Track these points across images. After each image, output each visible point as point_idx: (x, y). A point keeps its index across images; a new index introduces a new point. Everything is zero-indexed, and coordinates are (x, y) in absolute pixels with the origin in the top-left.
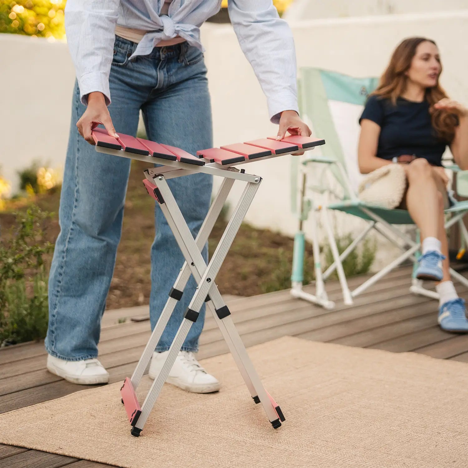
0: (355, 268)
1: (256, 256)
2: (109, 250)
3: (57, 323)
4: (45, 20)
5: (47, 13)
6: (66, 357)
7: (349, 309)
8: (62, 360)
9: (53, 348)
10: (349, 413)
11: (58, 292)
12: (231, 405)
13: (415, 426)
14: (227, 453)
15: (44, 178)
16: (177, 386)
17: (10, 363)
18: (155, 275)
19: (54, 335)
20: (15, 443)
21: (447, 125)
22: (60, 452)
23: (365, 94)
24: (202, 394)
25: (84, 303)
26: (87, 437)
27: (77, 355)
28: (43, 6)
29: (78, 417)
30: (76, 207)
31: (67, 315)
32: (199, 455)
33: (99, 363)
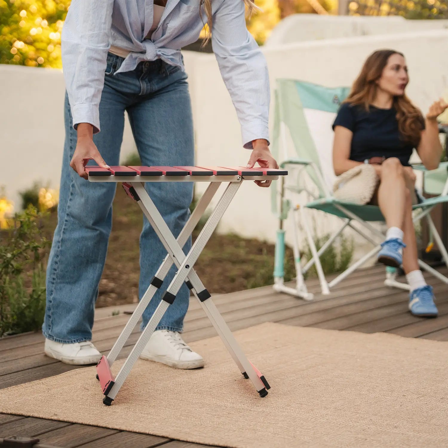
0: (334, 267)
1: (244, 262)
2: (102, 239)
3: (53, 309)
4: (44, 54)
5: (46, 48)
6: (62, 340)
7: (327, 299)
8: (58, 343)
9: (50, 332)
10: (323, 382)
11: (54, 279)
12: (214, 378)
13: (383, 391)
14: (209, 415)
15: (45, 197)
16: (165, 363)
17: (11, 349)
18: (144, 261)
19: (51, 319)
20: (13, 412)
21: (412, 130)
22: (55, 418)
23: (338, 103)
24: (188, 370)
25: (79, 289)
26: (80, 406)
27: (73, 338)
28: (42, 41)
29: (72, 390)
30: (71, 200)
31: (63, 300)
32: (183, 417)
33: (93, 345)
